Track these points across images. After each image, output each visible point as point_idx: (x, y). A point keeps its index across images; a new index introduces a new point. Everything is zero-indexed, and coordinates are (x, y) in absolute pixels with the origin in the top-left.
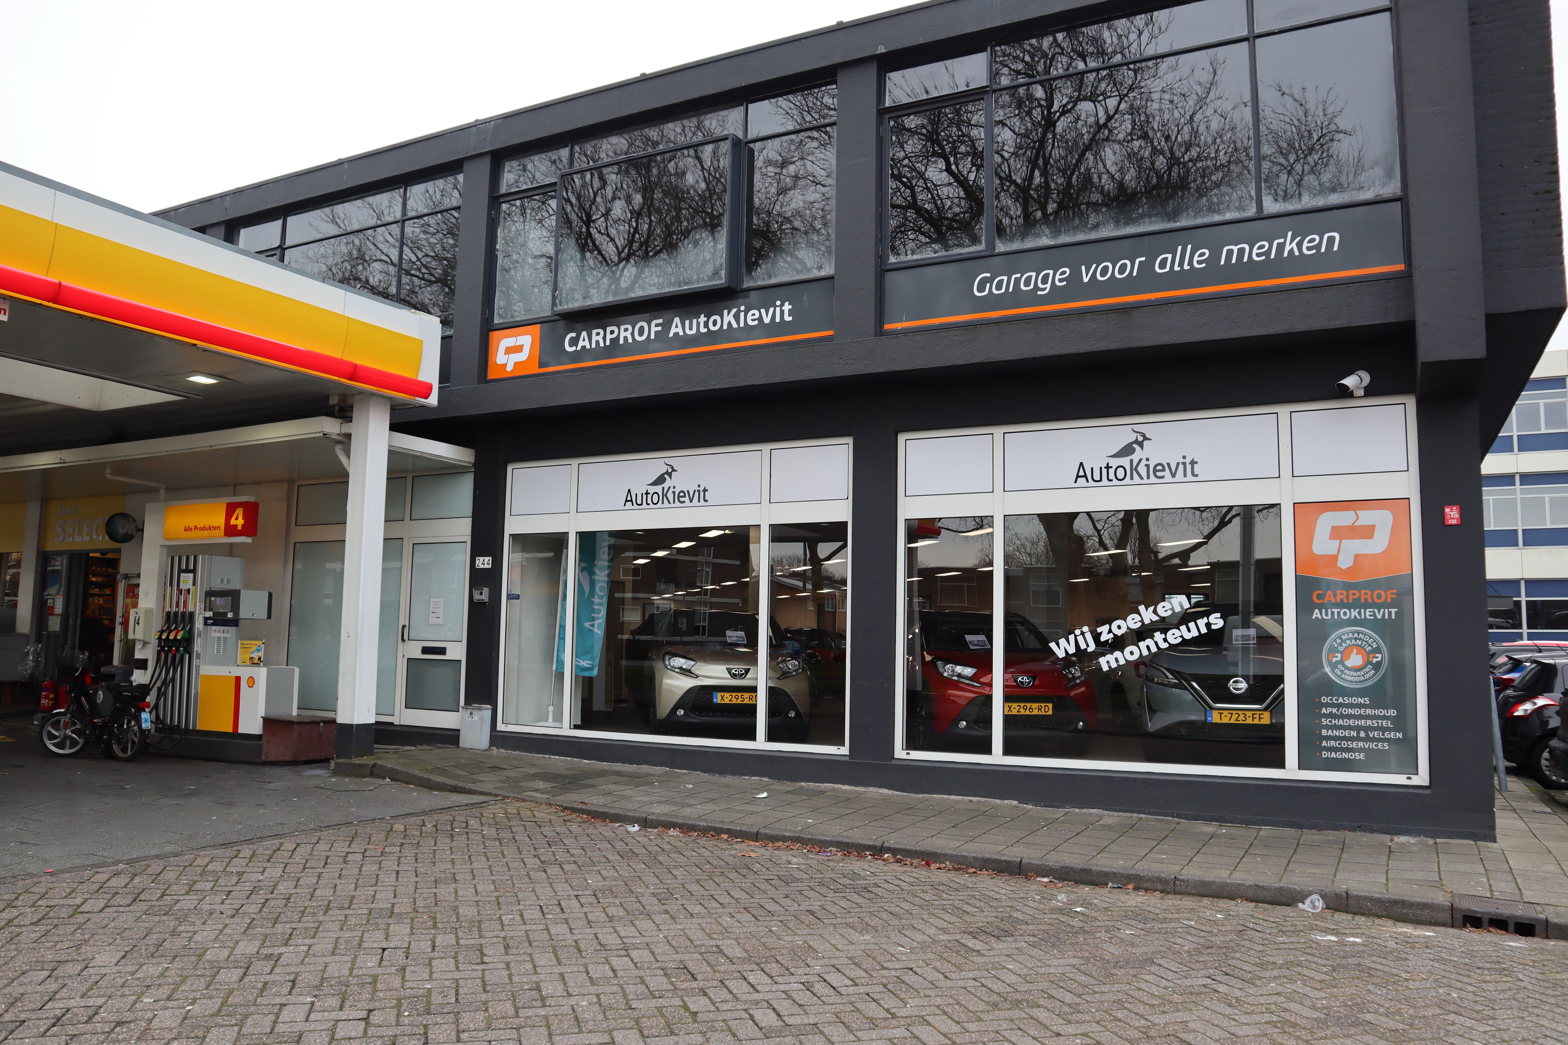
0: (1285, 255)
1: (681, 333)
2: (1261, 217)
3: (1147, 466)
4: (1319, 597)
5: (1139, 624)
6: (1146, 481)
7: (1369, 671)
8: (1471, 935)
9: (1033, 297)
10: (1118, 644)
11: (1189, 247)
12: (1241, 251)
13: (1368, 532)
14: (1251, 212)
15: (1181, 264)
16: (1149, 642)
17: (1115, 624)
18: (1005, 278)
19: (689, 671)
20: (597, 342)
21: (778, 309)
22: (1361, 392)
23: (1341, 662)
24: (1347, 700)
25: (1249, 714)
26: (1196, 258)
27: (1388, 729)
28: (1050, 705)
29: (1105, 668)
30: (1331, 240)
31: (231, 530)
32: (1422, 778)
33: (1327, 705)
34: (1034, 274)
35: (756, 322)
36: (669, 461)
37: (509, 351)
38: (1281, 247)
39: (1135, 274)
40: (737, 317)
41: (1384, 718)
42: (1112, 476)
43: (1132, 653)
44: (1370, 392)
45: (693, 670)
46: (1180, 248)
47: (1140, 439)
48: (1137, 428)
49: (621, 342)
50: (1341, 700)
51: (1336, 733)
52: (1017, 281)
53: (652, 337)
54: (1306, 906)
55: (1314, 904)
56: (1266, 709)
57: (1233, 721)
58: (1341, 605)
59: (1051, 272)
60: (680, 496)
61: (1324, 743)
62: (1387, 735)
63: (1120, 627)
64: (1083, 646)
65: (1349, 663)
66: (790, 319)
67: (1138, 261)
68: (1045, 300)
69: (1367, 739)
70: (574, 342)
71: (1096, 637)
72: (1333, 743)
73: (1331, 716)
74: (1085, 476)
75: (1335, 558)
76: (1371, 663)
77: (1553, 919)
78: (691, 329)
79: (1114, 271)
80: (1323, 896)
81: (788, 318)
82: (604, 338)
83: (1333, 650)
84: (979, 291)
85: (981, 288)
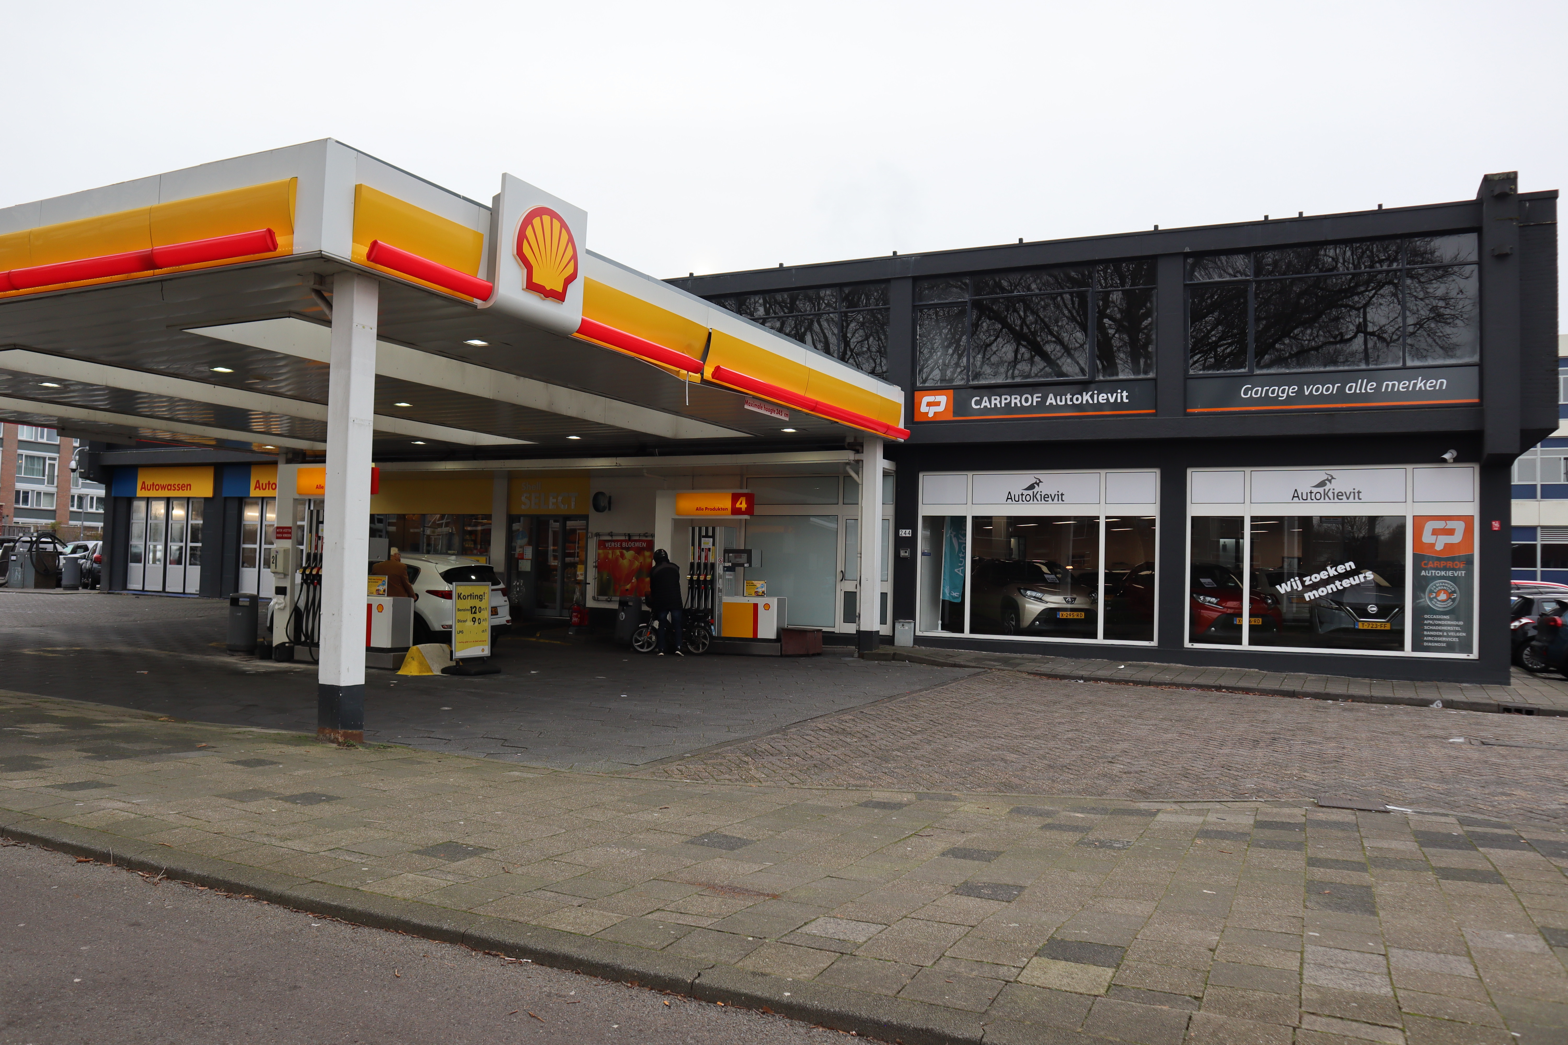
0: (1417, 389)
1: (1055, 404)
2: (1404, 367)
3: (1333, 493)
4: (1425, 564)
5: (1327, 577)
6: (1332, 501)
7: (1450, 603)
8: (1506, 716)
9: (1275, 401)
10: (1315, 586)
11: (1365, 380)
12: (1394, 385)
13: (1451, 532)
14: (1400, 365)
15: (1360, 389)
16: (1332, 586)
17: (1314, 576)
18: (1260, 389)
19: (1041, 599)
20: (995, 404)
21: (1119, 395)
22: (1452, 461)
23: (1435, 598)
24: (1438, 617)
25: (1379, 624)
26: (1369, 387)
27: (1458, 631)
28: (1260, 619)
29: (1308, 599)
30: (1442, 383)
31: (736, 511)
32: (1475, 655)
33: (1427, 619)
34: (1277, 388)
35: (1105, 401)
36: (1037, 476)
37: (929, 404)
38: (1415, 385)
39: (1334, 392)
40: (1092, 397)
41: (1457, 626)
42: (1313, 497)
43: (1322, 591)
44: (1456, 460)
45: (1043, 598)
46: (1360, 381)
47: (1330, 478)
48: (1327, 472)
49: (1013, 405)
50: (1435, 617)
51: (1432, 633)
52: (1267, 391)
53: (1035, 404)
54: (1434, 706)
55: (1437, 705)
56: (1387, 622)
57: (1370, 628)
58: (1436, 569)
59: (1287, 388)
60: (1045, 497)
61: (1425, 638)
62: (1458, 634)
63: (1316, 578)
64: (1295, 587)
65: (1439, 598)
66: (1127, 401)
67: (1336, 385)
68: (1283, 403)
69: (1448, 636)
70: (978, 403)
71: (1303, 583)
72: (1430, 638)
73: (1430, 625)
74: (1298, 497)
75: (1433, 545)
76: (1450, 598)
77: (1541, 708)
78: (1061, 401)
79: (1323, 390)
80: (1442, 702)
81: (1125, 400)
82: (1000, 402)
83: (1431, 592)
84: (1244, 395)
85: (1246, 393)
